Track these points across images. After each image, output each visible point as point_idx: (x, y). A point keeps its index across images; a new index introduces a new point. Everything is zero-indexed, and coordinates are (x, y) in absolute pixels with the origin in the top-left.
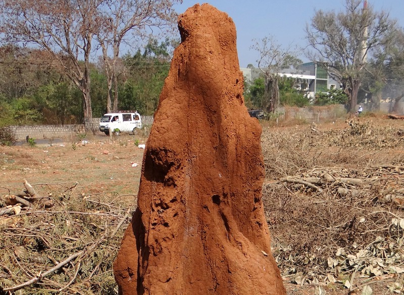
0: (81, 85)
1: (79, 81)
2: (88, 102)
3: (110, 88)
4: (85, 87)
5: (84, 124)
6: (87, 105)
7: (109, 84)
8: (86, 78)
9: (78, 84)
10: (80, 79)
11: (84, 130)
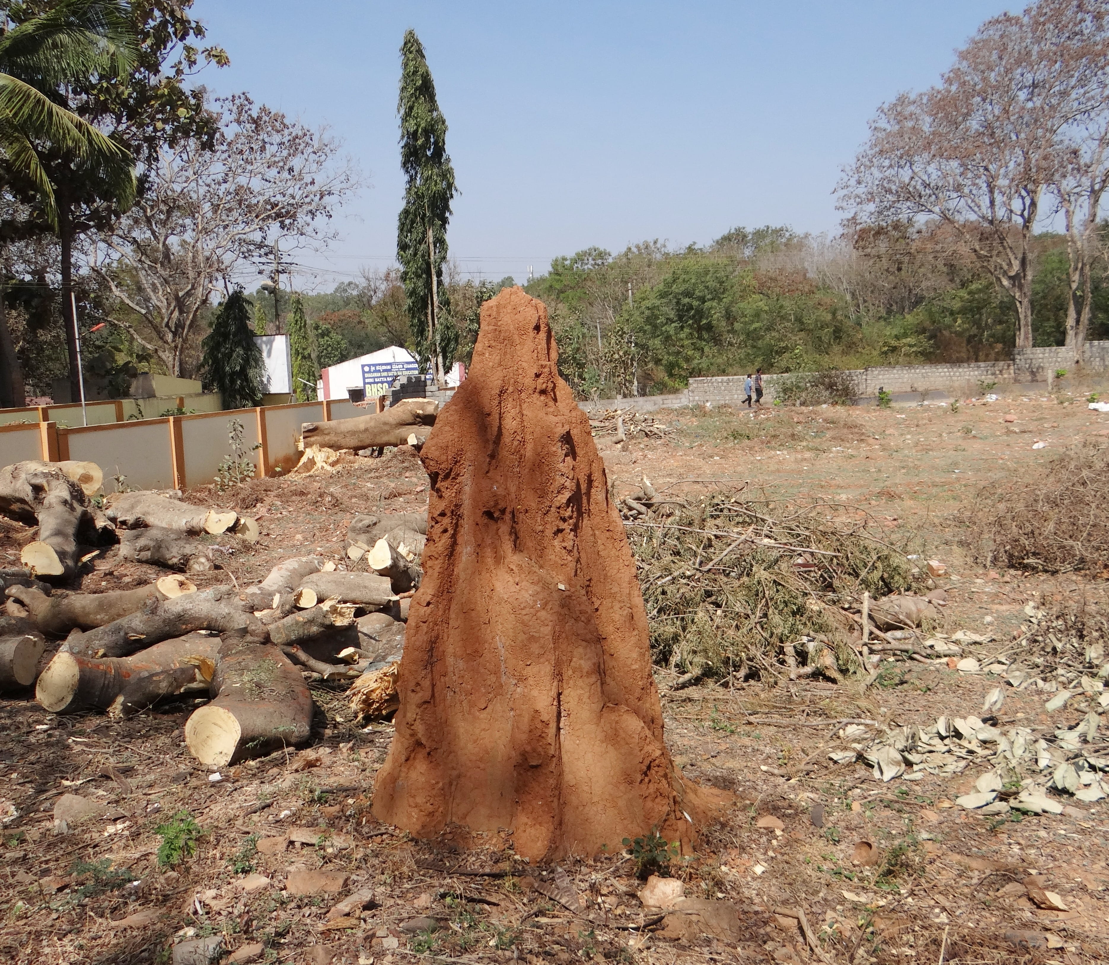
0: (1014, 285)
1: (1010, 278)
2: (1026, 316)
3: (1074, 286)
4: (1021, 287)
5: (1014, 360)
6: (1022, 322)
7: (1074, 279)
8: (1024, 270)
9: (1005, 282)
10: (1012, 273)
11: (1012, 371)
